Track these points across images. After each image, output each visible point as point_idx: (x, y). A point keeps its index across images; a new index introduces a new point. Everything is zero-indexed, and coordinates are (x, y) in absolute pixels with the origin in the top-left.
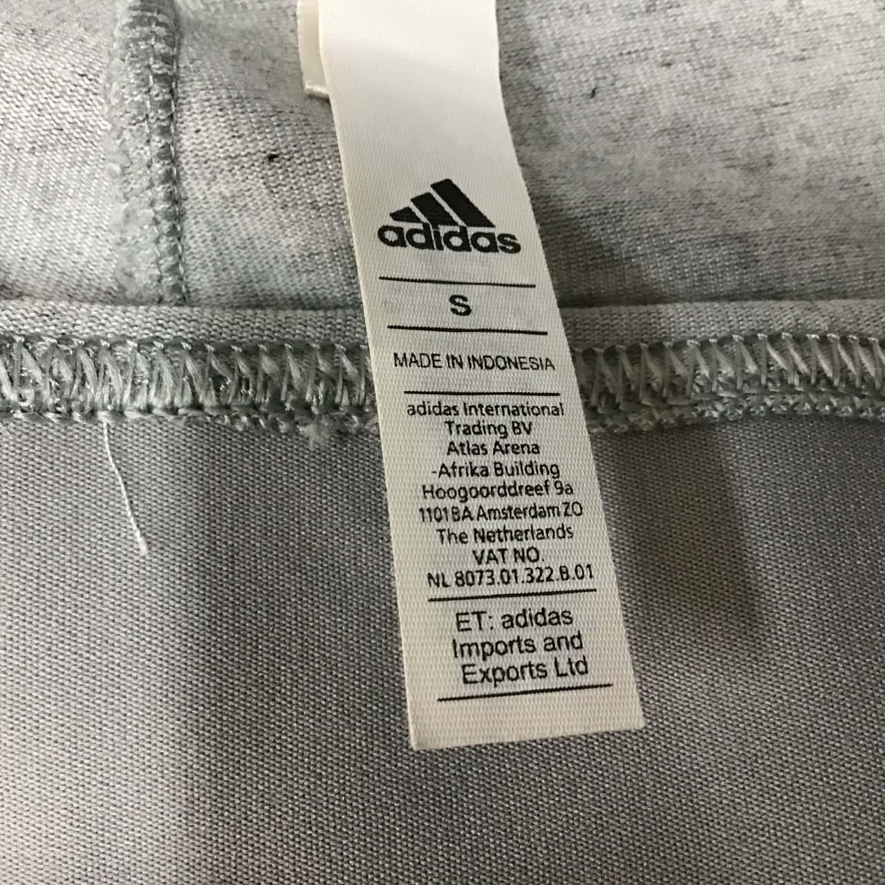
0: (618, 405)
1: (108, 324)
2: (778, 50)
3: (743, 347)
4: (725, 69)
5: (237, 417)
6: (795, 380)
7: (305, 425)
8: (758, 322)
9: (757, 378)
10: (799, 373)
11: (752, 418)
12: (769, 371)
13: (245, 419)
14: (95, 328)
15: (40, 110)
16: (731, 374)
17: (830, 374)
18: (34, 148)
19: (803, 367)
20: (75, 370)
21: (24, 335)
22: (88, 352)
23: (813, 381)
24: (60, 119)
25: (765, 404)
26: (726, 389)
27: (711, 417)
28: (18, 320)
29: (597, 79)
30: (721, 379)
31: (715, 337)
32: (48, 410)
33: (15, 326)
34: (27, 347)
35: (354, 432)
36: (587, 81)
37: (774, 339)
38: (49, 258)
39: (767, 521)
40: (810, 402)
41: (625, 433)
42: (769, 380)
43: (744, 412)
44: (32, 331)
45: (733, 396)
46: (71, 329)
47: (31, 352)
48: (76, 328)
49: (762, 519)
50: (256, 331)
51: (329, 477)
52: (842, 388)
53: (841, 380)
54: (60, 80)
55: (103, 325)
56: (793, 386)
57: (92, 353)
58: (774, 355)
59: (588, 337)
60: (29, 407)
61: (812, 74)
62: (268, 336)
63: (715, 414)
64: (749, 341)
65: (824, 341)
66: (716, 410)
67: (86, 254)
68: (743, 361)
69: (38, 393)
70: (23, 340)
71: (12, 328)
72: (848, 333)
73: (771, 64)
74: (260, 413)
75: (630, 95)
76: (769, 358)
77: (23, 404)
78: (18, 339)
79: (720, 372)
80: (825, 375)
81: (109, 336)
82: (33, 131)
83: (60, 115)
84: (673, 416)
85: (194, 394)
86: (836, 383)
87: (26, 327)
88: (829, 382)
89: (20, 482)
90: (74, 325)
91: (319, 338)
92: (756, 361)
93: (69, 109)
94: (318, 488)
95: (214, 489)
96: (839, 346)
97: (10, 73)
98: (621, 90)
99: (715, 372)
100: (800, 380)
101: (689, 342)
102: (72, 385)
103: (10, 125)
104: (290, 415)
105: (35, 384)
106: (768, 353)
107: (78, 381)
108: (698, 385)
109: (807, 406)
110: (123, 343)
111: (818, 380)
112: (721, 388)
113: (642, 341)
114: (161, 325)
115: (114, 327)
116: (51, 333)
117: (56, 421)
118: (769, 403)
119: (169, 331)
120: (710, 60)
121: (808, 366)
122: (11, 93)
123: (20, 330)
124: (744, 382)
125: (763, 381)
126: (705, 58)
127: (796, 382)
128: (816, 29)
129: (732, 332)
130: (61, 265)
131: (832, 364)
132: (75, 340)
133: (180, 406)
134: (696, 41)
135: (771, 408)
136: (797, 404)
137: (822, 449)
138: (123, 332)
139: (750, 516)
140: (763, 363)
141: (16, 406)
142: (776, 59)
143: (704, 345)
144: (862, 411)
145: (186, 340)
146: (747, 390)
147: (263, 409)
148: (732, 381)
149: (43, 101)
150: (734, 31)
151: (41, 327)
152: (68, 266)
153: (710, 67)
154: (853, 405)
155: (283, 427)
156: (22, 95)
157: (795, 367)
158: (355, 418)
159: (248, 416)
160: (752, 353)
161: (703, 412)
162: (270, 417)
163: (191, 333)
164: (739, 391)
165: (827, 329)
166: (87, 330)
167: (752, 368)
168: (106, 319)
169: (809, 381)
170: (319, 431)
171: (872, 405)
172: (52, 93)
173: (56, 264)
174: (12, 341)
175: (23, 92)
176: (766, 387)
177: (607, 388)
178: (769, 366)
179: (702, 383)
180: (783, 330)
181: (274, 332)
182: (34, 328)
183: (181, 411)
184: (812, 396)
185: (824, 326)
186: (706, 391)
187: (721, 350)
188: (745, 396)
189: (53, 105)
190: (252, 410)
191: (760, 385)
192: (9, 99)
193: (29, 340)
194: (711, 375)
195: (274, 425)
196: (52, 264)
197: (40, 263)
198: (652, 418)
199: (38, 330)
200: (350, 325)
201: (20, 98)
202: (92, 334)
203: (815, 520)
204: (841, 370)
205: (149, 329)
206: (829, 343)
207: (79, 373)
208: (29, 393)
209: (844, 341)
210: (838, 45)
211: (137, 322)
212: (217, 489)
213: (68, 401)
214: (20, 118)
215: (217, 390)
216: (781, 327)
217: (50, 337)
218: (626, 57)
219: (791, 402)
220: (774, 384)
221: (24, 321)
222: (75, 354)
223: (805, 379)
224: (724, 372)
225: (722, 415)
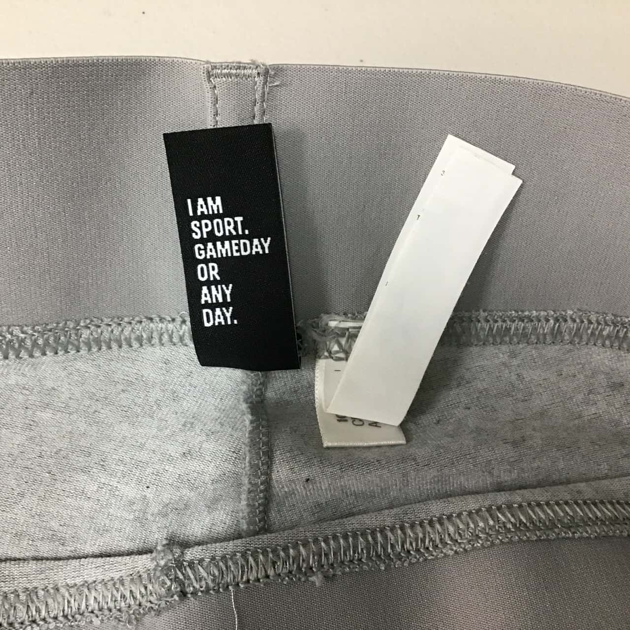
0: (438, 545)
1: (228, 548)
2: (515, 398)
3: (486, 512)
4: (493, 407)
5: (284, 578)
6: (509, 526)
7: (311, 577)
8: (491, 501)
9: (494, 526)
10: (512, 522)
11: (495, 545)
12: (499, 523)
13: (287, 578)
14: (223, 550)
15: (217, 467)
16: (483, 526)
17: (525, 521)
18: (213, 483)
19: (513, 520)
20: (219, 571)
21: (197, 560)
22: (223, 562)
23: (518, 525)
24: (224, 470)
25: (499, 539)
26: (482, 533)
27: (477, 546)
28: (194, 554)
29: (439, 417)
30: (479, 529)
31: (474, 510)
32: (210, 590)
33: (194, 557)
34: (200, 565)
35: (331, 576)
36: (435, 418)
37: (499, 508)
38: (213, 527)
39: (507, 591)
40: (517, 536)
41: (443, 557)
42: (499, 527)
43: (491, 543)
44: (200, 557)
45: (485, 536)
46: (214, 553)
47: (201, 566)
48: (217, 552)
49: (505, 591)
50: (285, 538)
51: (323, 597)
52: (531, 527)
53: (530, 523)
54: (225, 455)
55: (226, 548)
56: (510, 529)
57: (224, 562)
58: (500, 515)
59: (421, 516)
60: (204, 590)
61: (531, 407)
62: (291, 539)
63: (479, 545)
64: (489, 510)
65: (520, 506)
66: (479, 543)
67: (227, 523)
68: (487, 520)
69: (207, 583)
70: (198, 562)
71: (193, 558)
72: (531, 502)
73: (512, 404)
74: (293, 575)
75: (454, 421)
76: (498, 517)
77: (201, 589)
78: (195, 562)
79: (479, 526)
80: (523, 522)
81: (229, 553)
82: (213, 476)
83: (225, 469)
84: (461, 547)
85: (266, 571)
86: (528, 524)
87: (198, 556)
88: (525, 525)
89: (204, 623)
90: (215, 551)
91: (311, 536)
92: (493, 520)
93: (228, 466)
94: (319, 603)
95: (278, 612)
96: (528, 508)
97: (205, 453)
98: (450, 420)
99: (476, 525)
100: (513, 526)
101: (464, 513)
102: (219, 576)
103: (204, 474)
104: (305, 574)
105: (205, 579)
106: (497, 515)
107: (221, 575)
108: (470, 532)
109: (517, 538)
110: (235, 555)
111: (520, 524)
112: (480, 533)
113: (444, 515)
114: (248, 543)
115: (230, 548)
116: (207, 557)
117: (213, 593)
118: (500, 538)
119: (252, 545)
120: (486, 404)
121: (515, 519)
122: (206, 461)
123: (196, 558)
124: (489, 529)
125: (497, 528)
126: (483, 404)
127: (511, 527)
128: (531, 387)
129: (481, 507)
130: (217, 529)
131: (526, 517)
132: (217, 558)
133: (261, 578)
134: (479, 397)
135: (502, 539)
136: (512, 537)
137: (526, 556)
138: (234, 550)
139: (500, 590)
140: (496, 520)
141: (199, 590)
142: (514, 402)
143: (470, 513)
144: (541, 537)
145: (259, 548)
146: (491, 532)
147: (293, 573)
148: (484, 529)
149: (218, 463)
150: (495, 391)
151: (203, 555)
152: (220, 530)
153: (486, 407)
154: (536, 535)
155: (303, 579)
156: (210, 462)
157: (510, 521)
158: (331, 570)
159: (289, 577)
160: (491, 515)
161: (474, 544)
162: (297, 576)
163: (260, 544)
164: (487, 534)
165: (521, 500)
166: (221, 552)
167: (491, 523)
168: (227, 546)
169: (516, 525)
170: (318, 578)
171: (545, 533)
172: (222, 460)
173: (215, 529)
174: (194, 563)
175: (211, 461)
176: (498, 530)
177: (432, 538)
178: (499, 521)
179: (471, 531)
180: (502, 504)
181: (293, 537)
182: (201, 556)
183: (261, 581)
184: (518, 533)
185: (520, 500)
186: (474, 534)
187: (478, 515)
188: (490, 535)
189: (222, 465)
190: (290, 574)
191: (496, 529)
192: (205, 464)
193: (201, 561)
194: (475, 527)
195: (300, 579)
196: (214, 530)
197: (209, 530)
198: (452, 550)
199: (202, 556)
200: (322, 528)
201: (209, 463)
202: (223, 553)
203: (527, 589)
204: (530, 519)
205: (244, 546)
206: (523, 507)
207: (221, 571)
208: (203, 583)
209: (529, 504)
210: (541, 393)
211: (239, 544)
212: (279, 611)
213: (219, 584)
214: (209, 471)
215: (274, 568)
216: (501, 502)
217: (207, 558)
218: (450, 407)
219: (509, 536)
220: (502, 529)
221: (196, 554)
222: (218, 564)
223: (514, 525)
224: (480, 525)
225: (482, 545)
